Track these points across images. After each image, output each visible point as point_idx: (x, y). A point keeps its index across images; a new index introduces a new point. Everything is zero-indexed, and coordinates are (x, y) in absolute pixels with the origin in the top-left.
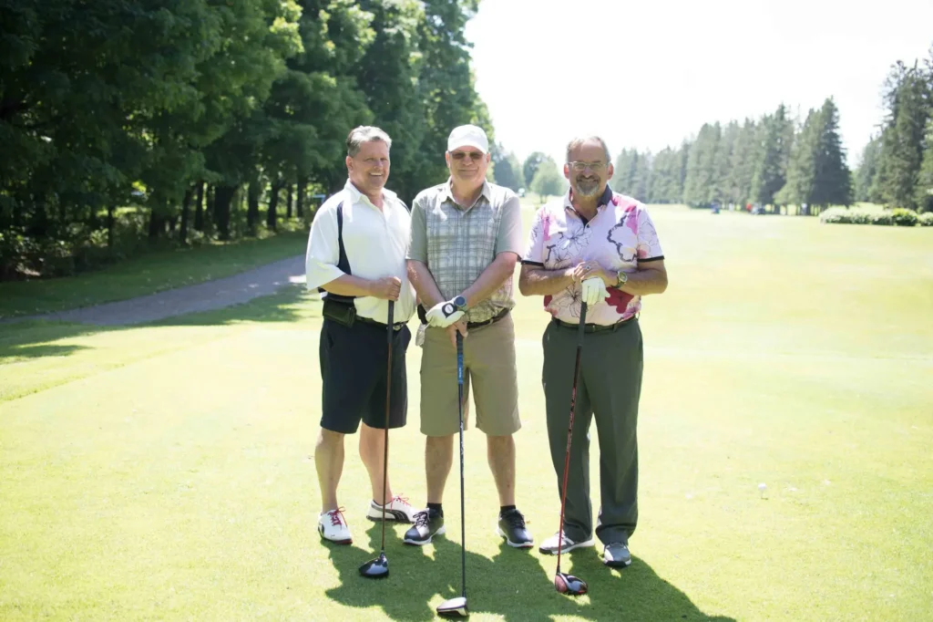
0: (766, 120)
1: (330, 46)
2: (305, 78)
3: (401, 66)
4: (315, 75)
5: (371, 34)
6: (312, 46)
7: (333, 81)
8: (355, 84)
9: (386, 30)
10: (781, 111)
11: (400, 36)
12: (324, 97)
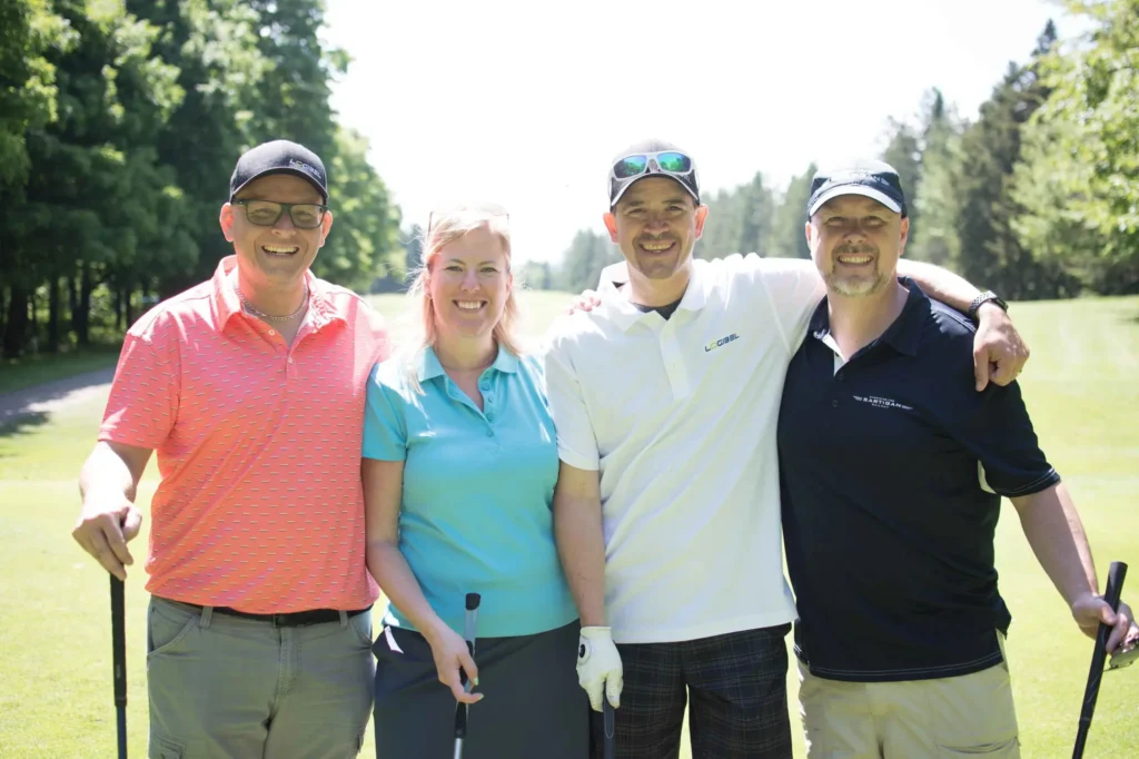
0: (741, 190)
1: (117, 111)
2: (81, 156)
3: (225, 132)
4: (95, 150)
5: (178, 94)
6: (94, 111)
7: (119, 157)
8: (154, 156)
9: (201, 88)
10: (758, 180)
11: (219, 95)
12: (107, 179)
